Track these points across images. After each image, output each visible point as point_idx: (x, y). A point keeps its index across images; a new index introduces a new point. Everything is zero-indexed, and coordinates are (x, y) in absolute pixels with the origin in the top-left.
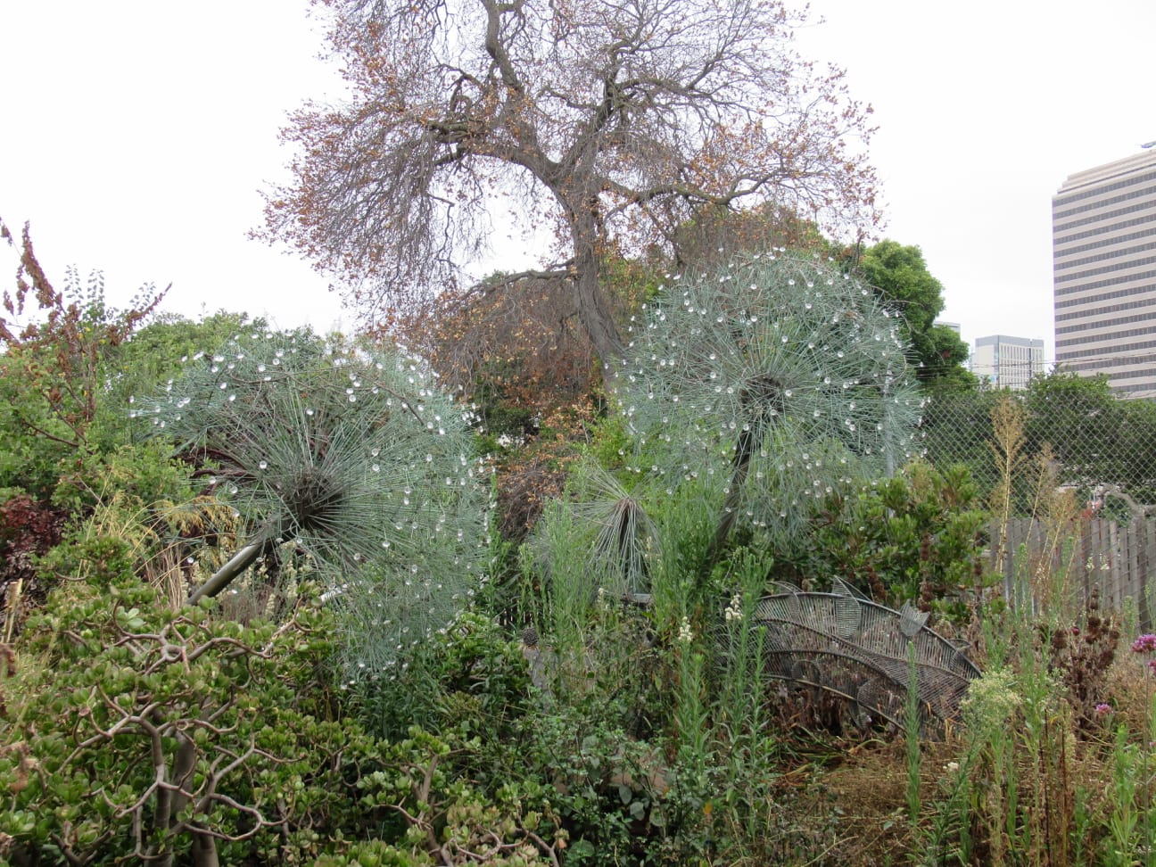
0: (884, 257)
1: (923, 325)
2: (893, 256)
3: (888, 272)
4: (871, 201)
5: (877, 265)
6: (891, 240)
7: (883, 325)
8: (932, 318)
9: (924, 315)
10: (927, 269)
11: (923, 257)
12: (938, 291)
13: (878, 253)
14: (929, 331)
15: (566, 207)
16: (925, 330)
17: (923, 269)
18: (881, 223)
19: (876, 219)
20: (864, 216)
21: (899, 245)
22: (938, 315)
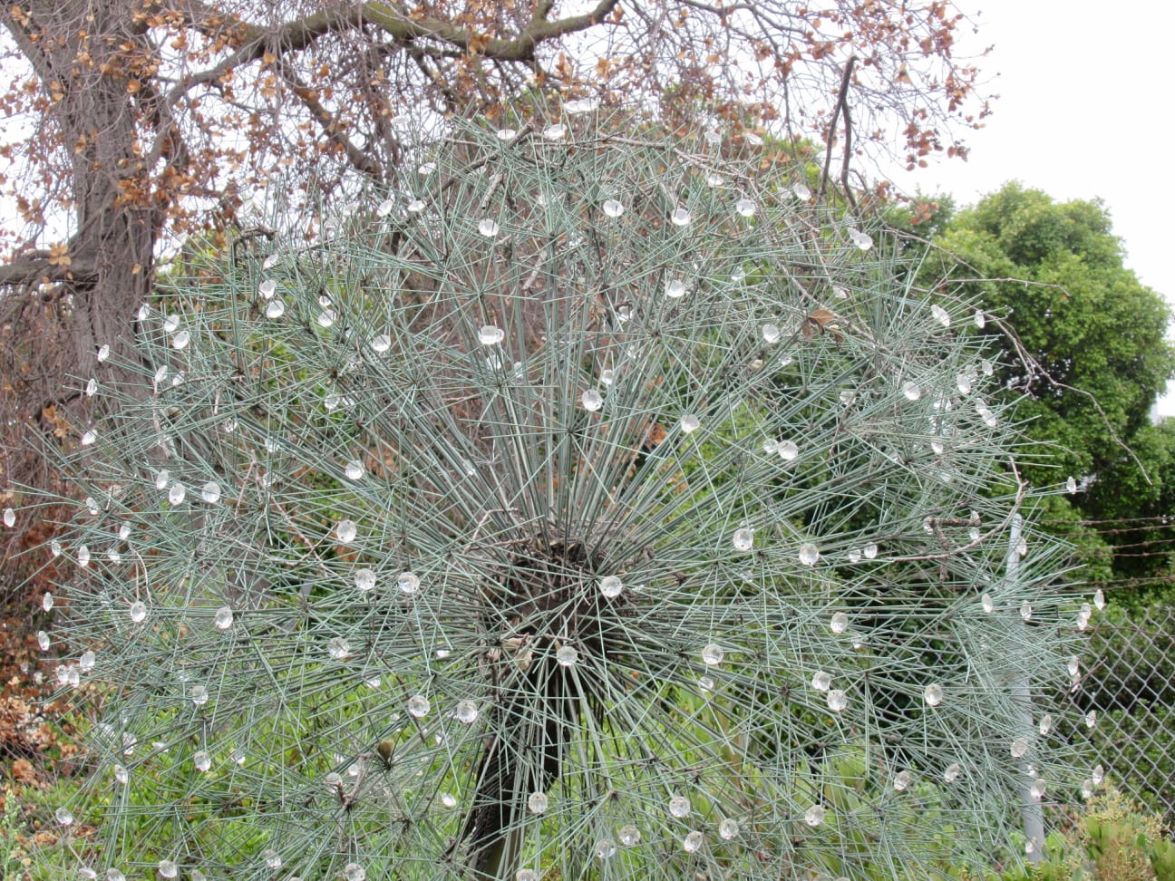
0: (1008, 232)
1: (1124, 419)
2: (1033, 230)
3: (1020, 276)
4: (943, 42)
5: (988, 255)
6: (1027, 185)
7: (933, 353)
8: (1146, 401)
9: (1125, 392)
10: (1126, 265)
11: (1114, 232)
12: (1160, 324)
13: (991, 220)
14: (1140, 435)
15: (41, 63)
16: (1129, 432)
17: (1116, 263)
18: (970, 105)
19: (956, 93)
20: (923, 88)
21: (1046, 200)
22: (1162, 390)
